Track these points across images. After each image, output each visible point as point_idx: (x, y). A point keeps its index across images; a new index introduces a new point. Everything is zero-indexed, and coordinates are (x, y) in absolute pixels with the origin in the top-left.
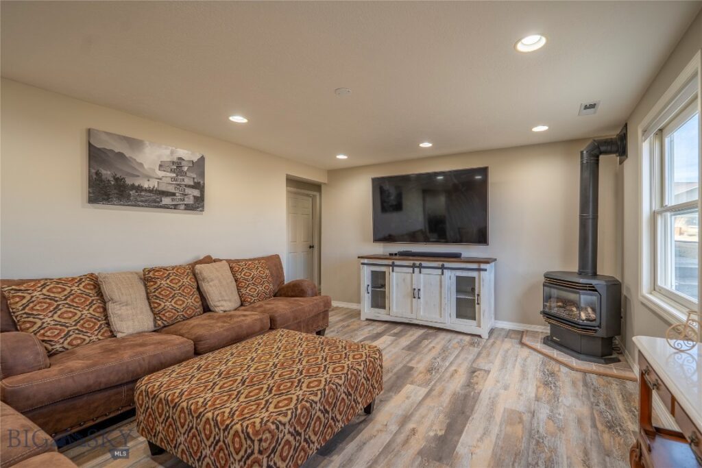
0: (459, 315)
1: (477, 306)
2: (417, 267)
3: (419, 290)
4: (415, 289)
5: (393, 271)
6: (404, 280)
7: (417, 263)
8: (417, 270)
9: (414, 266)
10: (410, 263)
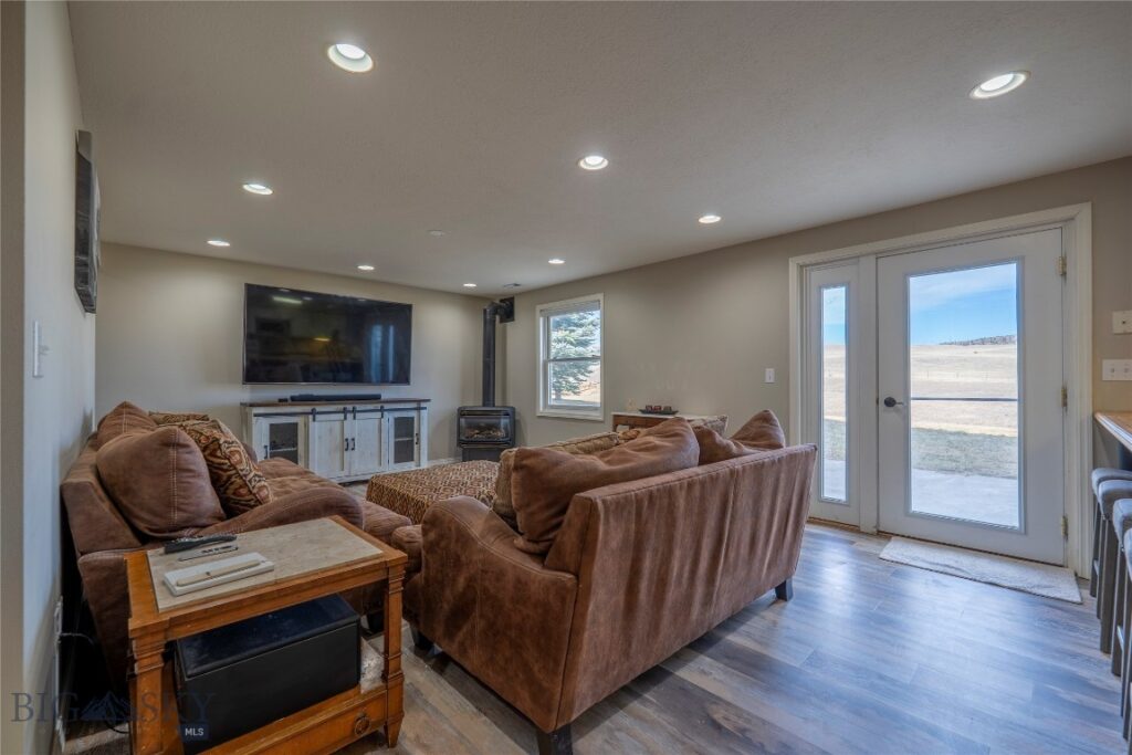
0: (398, 460)
1: (416, 446)
2: (350, 412)
3: (353, 440)
4: (347, 440)
5: (314, 420)
6: (331, 430)
7: (350, 407)
8: (350, 416)
9: (345, 411)
10: (341, 407)
